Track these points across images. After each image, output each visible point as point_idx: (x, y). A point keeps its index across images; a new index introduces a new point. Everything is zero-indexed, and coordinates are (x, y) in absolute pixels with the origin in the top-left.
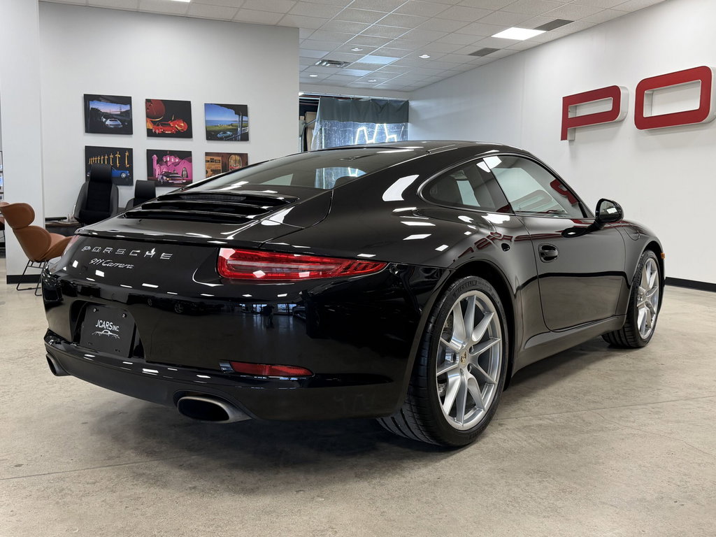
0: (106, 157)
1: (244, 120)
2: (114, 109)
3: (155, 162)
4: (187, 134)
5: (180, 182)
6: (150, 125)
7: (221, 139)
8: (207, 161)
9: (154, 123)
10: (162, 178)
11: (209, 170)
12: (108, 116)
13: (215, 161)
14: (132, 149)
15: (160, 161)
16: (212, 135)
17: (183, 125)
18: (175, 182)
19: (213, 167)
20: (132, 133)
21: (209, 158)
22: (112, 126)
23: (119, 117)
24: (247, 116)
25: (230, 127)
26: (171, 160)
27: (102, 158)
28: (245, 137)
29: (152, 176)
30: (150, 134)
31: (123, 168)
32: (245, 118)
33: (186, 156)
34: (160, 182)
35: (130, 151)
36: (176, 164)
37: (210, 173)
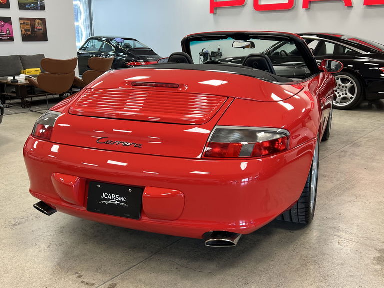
4: (7, 7)
5: (6, 38)
7: (28, 9)
8: (21, 24)
11: (23, 30)
16: (22, 7)
18: (3, 38)
19: (25, 28)
21: (22, 22)
25: (33, 1)
28: (43, 8)
33: (8, 20)
36: (2, 26)
37: (24, 31)
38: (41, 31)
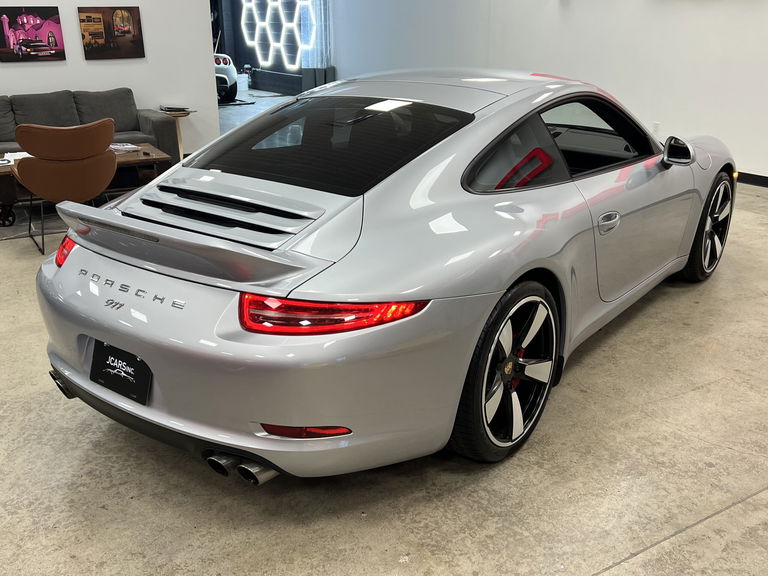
3: (6, 26)
5: (47, 53)
8: (82, 21)
10: (20, 49)
11: (86, 34)
13: (94, 20)
15: (13, 24)
18: (40, 54)
19: (92, 29)
21: (84, 16)
26: (33, 21)
29: (5, 46)
33: (50, 14)
34: (18, 54)
36: (37, 28)
37: (88, 37)
38: (128, 36)
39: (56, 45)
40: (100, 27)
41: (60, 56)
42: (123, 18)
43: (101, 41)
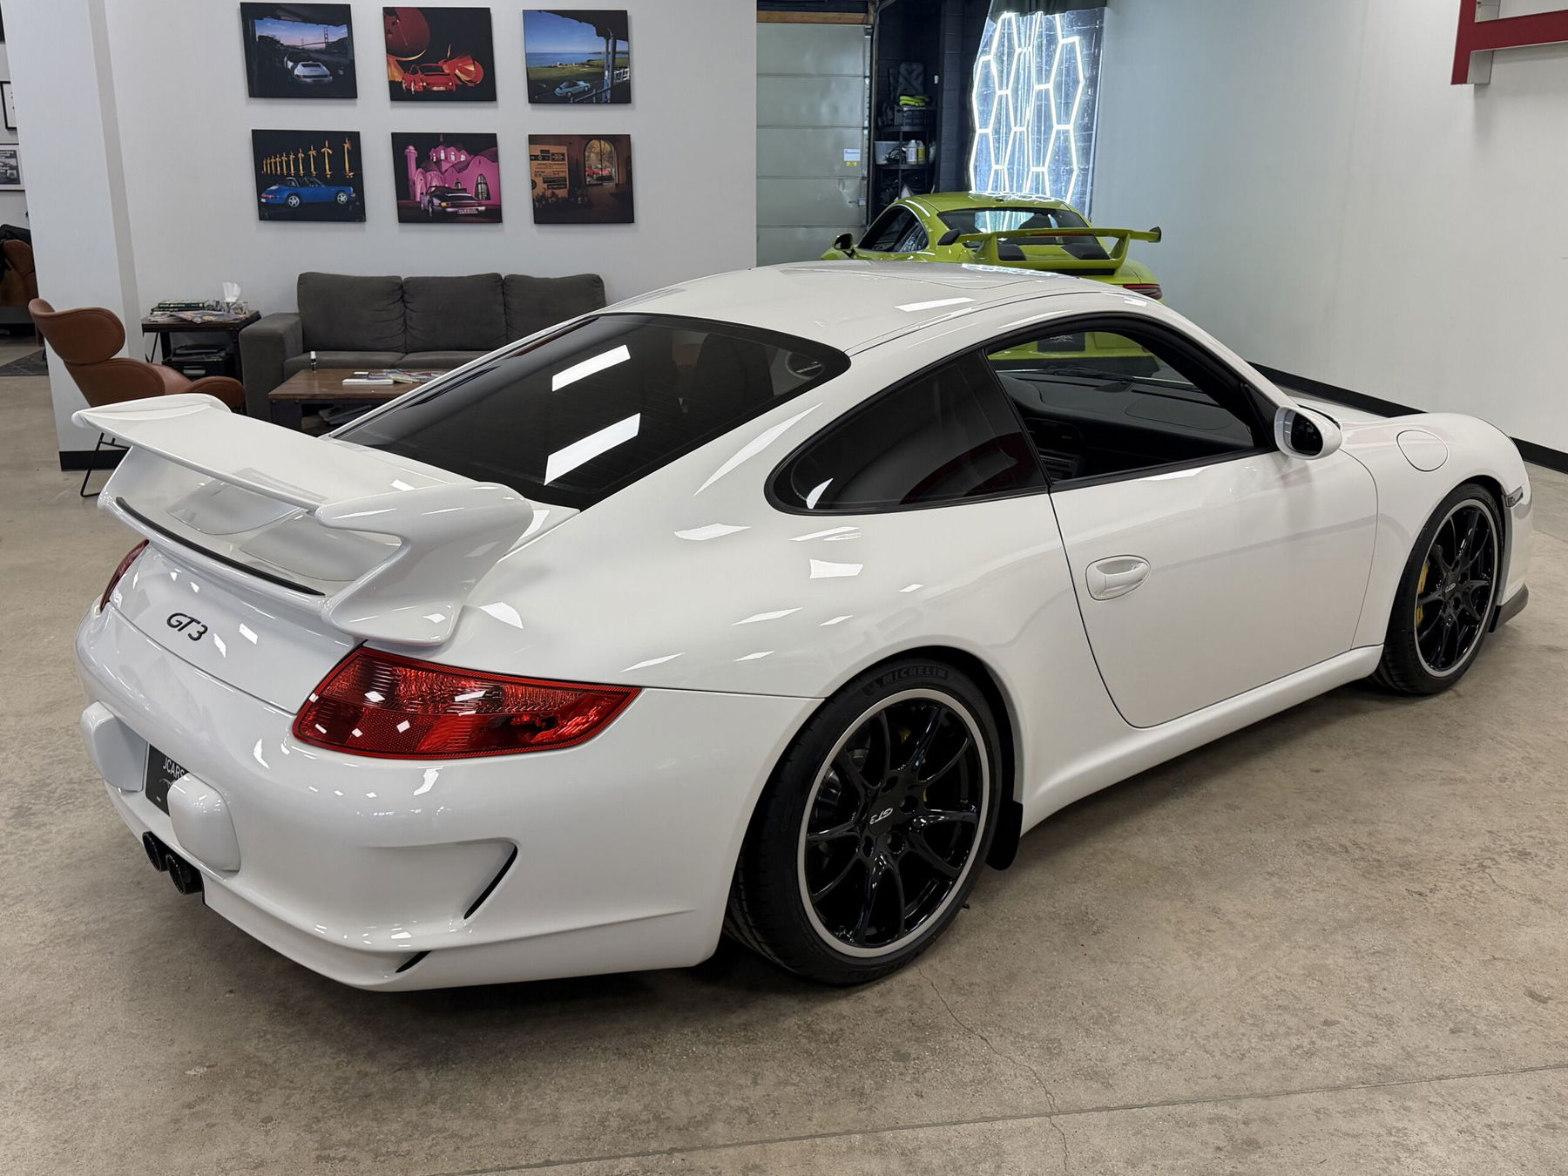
0: (301, 155)
1: (618, 49)
2: (311, 37)
3: (412, 165)
4: (484, 91)
5: (473, 210)
6: (396, 74)
7: (564, 100)
8: (533, 158)
9: (405, 67)
10: (430, 202)
11: (539, 181)
12: (299, 55)
13: (553, 157)
14: (357, 134)
15: (424, 162)
16: (542, 91)
17: (472, 68)
18: (462, 211)
19: (548, 172)
20: (356, 97)
21: (537, 150)
22: (308, 80)
23: (325, 58)
24: (625, 38)
25: (586, 69)
26: (450, 157)
27: (292, 157)
28: (621, 95)
29: (408, 197)
30: (398, 93)
31: (339, 180)
32: (621, 46)
33: (483, 146)
34: (428, 211)
35: (354, 137)
36: (460, 168)
37: (541, 186)
38: (609, 185)
39: (488, 198)
40: (561, 169)
41: (493, 215)
42: (601, 154)
43: (562, 193)
